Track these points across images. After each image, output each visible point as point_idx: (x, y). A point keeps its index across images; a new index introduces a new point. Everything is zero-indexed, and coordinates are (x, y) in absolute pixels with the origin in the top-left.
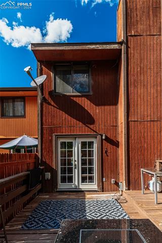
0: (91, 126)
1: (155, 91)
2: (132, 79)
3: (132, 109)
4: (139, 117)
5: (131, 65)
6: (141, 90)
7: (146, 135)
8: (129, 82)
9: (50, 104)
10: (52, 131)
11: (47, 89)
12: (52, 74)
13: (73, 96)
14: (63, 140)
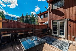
9: (51, 13)
10: (51, 20)
11: (50, 9)
12: (52, 5)
13: (57, 9)
14: (54, 22)
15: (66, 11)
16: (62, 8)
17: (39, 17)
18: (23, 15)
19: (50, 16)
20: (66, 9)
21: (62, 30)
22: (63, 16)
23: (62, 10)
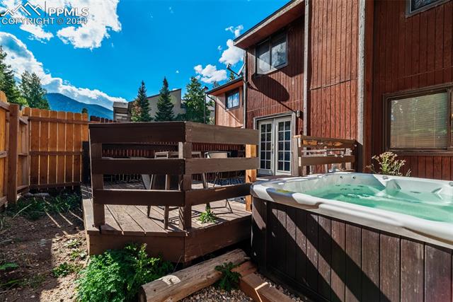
0: (286, 103)
1: (348, 36)
2: (315, 33)
3: (314, 74)
4: (324, 81)
5: (315, 14)
6: (327, 44)
7: (332, 105)
8: (312, 38)
9: (252, 88)
10: (253, 115)
11: (250, 74)
12: (254, 57)
13: (270, 74)
14: (263, 123)
15: (293, 83)
16: (282, 73)
17: (218, 101)
18: (142, 92)
19: (251, 102)
20: (293, 78)
21: (284, 161)
22: (286, 101)
23: (282, 78)
